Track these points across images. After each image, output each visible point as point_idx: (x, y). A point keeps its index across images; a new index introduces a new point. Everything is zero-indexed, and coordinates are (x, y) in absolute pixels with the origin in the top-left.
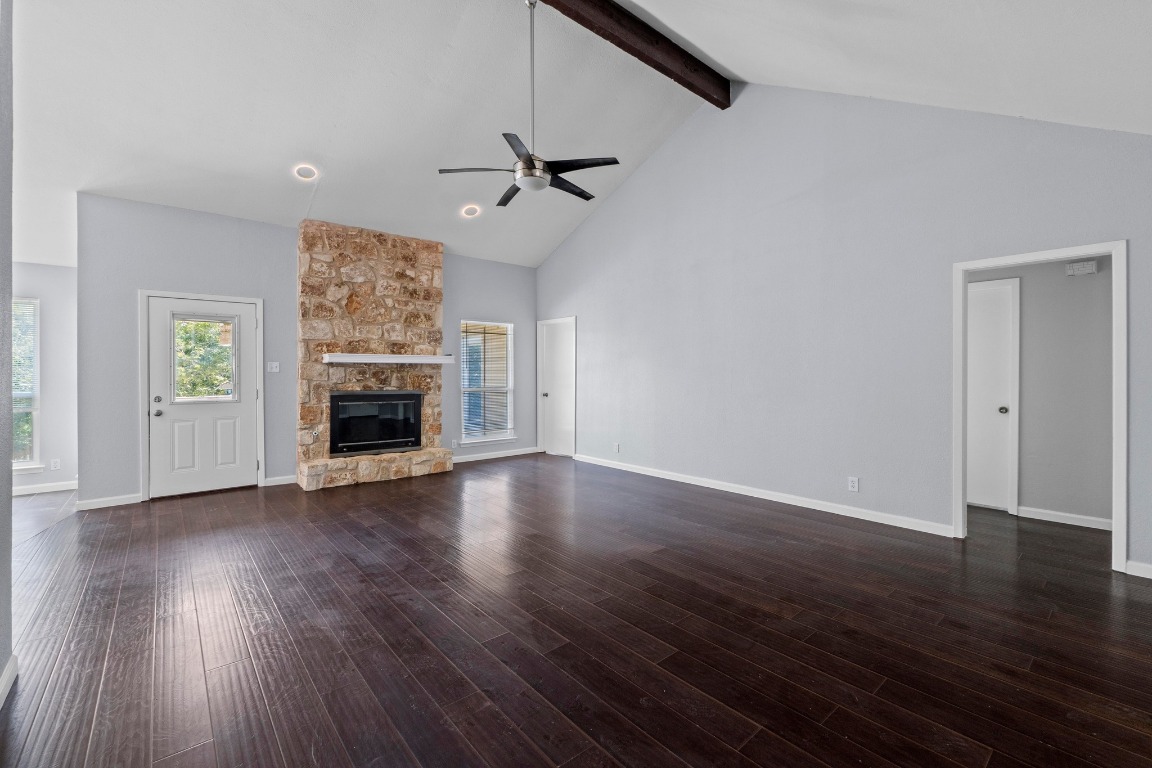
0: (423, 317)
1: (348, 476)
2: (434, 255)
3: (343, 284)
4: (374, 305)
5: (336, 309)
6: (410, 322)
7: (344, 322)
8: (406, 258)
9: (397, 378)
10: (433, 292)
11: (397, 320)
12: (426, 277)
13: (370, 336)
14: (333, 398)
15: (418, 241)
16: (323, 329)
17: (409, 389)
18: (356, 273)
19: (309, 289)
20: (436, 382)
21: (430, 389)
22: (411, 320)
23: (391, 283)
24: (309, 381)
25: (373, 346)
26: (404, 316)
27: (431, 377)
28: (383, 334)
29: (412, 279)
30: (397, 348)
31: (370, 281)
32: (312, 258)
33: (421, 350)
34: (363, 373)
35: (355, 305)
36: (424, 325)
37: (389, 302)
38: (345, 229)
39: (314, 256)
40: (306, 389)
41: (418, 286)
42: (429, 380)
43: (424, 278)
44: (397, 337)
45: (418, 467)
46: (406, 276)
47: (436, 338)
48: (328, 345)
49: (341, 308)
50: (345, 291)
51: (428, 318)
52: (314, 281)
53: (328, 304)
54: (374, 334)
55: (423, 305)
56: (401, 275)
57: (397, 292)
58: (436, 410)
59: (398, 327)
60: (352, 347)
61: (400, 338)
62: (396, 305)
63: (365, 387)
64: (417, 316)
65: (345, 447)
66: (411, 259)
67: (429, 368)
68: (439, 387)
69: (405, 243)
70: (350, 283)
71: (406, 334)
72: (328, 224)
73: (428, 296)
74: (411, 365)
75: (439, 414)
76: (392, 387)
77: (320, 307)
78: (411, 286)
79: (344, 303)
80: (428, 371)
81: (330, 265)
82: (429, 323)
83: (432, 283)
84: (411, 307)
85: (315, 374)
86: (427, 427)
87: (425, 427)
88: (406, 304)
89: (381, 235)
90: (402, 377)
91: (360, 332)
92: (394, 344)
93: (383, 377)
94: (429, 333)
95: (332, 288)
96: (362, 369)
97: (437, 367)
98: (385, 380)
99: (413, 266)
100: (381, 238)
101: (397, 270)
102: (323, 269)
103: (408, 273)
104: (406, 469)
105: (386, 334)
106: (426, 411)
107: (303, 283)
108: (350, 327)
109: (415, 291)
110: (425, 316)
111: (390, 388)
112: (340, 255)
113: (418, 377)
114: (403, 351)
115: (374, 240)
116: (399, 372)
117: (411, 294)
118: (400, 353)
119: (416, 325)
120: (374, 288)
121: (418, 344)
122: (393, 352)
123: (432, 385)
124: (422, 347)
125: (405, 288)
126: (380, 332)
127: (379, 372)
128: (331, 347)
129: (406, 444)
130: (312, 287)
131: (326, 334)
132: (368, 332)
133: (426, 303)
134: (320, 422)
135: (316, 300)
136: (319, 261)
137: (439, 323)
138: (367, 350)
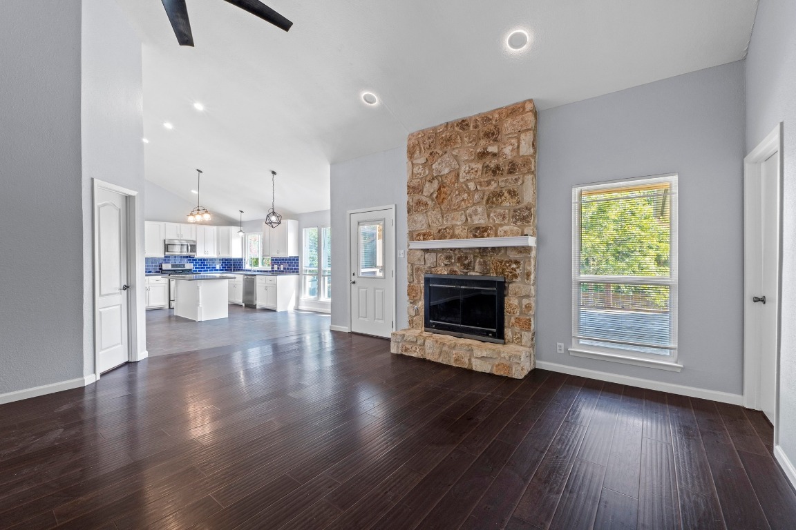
0: (506, 194)
1: (418, 350)
2: (519, 118)
3: (433, 179)
4: (457, 193)
5: (430, 202)
6: (493, 203)
7: (434, 212)
8: (487, 135)
9: (480, 264)
10: (519, 162)
11: (478, 203)
12: (510, 148)
13: (454, 222)
14: (427, 280)
15: (500, 111)
16: (421, 221)
17: (493, 276)
18: (443, 167)
19: (413, 189)
20: (524, 269)
21: (516, 276)
22: (493, 200)
23: (474, 165)
24: (413, 265)
25: (457, 232)
26: (486, 197)
27: (517, 262)
28: (467, 219)
29: (494, 155)
30: (480, 232)
31: (454, 170)
32: (413, 164)
33: (505, 232)
34: (449, 258)
35: (443, 195)
36: (508, 203)
37: (472, 186)
38: (435, 129)
39: (415, 162)
40: (410, 271)
41: (501, 161)
42: (514, 266)
43: (508, 150)
44: (480, 220)
45: (479, 362)
46: (488, 153)
47: (523, 216)
48: (424, 235)
49: (433, 200)
50: (436, 184)
51: (513, 193)
52: (415, 182)
53: (424, 199)
54: (458, 220)
55: (507, 180)
56: (483, 155)
57: (479, 173)
58: (525, 302)
59: (480, 209)
60: (441, 235)
61: (482, 222)
62: (478, 187)
63: (453, 272)
64: (500, 194)
65: (434, 324)
66: (493, 134)
67: (514, 252)
68: (528, 275)
69: (486, 118)
70: (439, 177)
71: (489, 216)
72: (423, 131)
73: (513, 168)
74: (493, 249)
75: (528, 307)
76: (475, 273)
77: (419, 203)
78: (493, 163)
79: (435, 195)
80: (513, 255)
81: (424, 165)
82: (515, 200)
83: (518, 152)
84: (493, 186)
85: (416, 259)
86: (513, 320)
87: (509, 320)
88: (489, 183)
89: (463, 121)
90: (485, 262)
91: (447, 220)
92: (478, 228)
93: (466, 262)
94: (515, 211)
95: (427, 185)
96: (448, 253)
97: (526, 250)
98: (469, 264)
99: (495, 140)
100: (463, 124)
101: (478, 151)
102: (420, 171)
103: (490, 149)
104: (466, 360)
105: (469, 219)
106: (511, 301)
107: (408, 186)
108: (439, 216)
109: (498, 167)
110: (509, 192)
111: (473, 274)
112: (431, 154)
113: (501, 262)
114: (486, 234)
115: (457, 129)
116: (482, 256)
117: (494, 172)
118: (483, 237)
119: (499, 205)
120: (458, 175)
121: (501, 225)
122: (475, 236)
123: (518, 271)
124: (506, 228)
125: (487, 166)
126: (463, 218)
127: (462, 256)
128: (426, 236)
129: (487, 334)
130: (414, 188)
131: (423, 225)
132: (453, 219)
133: (510, 177)
134: (420, 299)
135: (417, 197)
136: (418, 164)
137: (528, 197)
138: (453, 236)
